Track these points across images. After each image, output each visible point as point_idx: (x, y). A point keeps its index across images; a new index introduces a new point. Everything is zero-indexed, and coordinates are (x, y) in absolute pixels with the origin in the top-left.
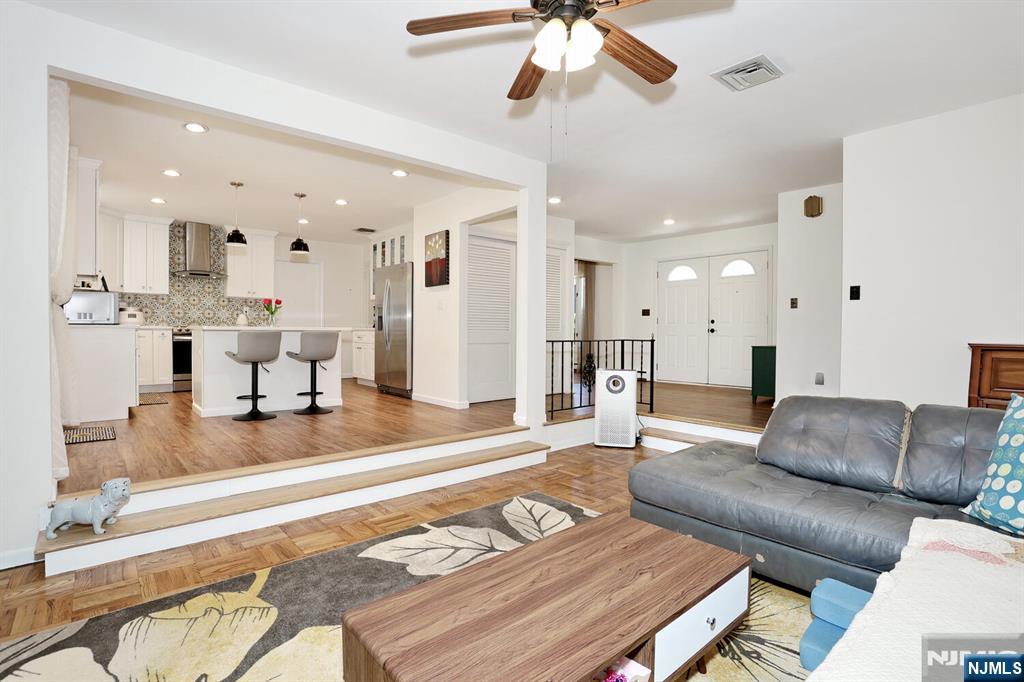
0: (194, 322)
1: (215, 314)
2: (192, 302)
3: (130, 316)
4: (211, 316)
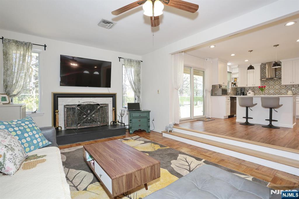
0: (272, 94)
1: (279, 91)
2: (271, 88)
3: (249, 93)
4: (278, 92)
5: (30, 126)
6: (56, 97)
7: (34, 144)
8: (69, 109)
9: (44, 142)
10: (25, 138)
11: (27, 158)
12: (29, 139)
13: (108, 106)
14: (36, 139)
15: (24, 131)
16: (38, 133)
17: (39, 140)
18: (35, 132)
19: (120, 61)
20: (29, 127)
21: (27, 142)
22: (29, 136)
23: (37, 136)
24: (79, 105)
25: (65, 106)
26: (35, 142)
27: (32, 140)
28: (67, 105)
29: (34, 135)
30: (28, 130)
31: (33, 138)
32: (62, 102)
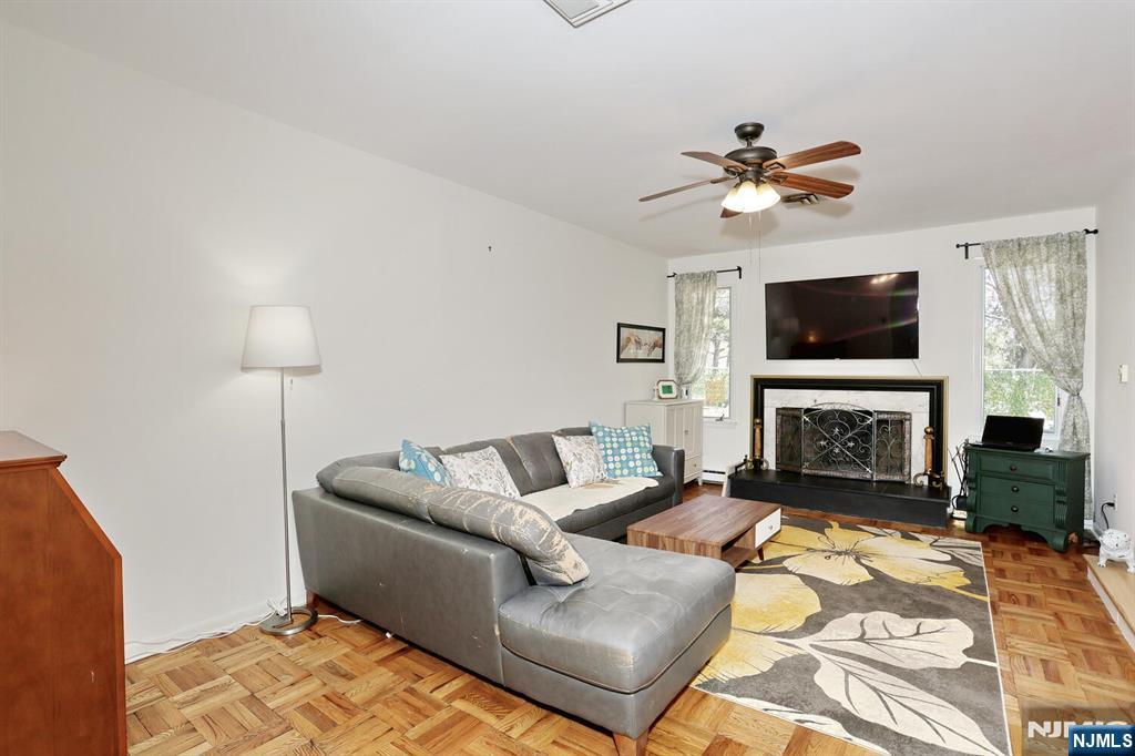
5: (635, 439)
6: (761, 385)
7: (629, 468)
8: (788, 416)
9: (646, 470)
10: (620, 455)
11: (602, 480)
12: (624, 458)
13: (910, 420)
14: (635, 460)
15: (623, 445)
16: (640, 453)
17: (639, 463)
18: (637, 450)
19: (967, 257)
20: (632, 441)
21: (621, 461)
22: (627, 454)
23: (638, 456)
24: (808, 411)
25: (777, 409)
26: (631, 464)
27: (628, 461)
28: (784, 409)
29: (634, 453)
30: (629, 444)
31: (631, 458)
32: (774, 399)
